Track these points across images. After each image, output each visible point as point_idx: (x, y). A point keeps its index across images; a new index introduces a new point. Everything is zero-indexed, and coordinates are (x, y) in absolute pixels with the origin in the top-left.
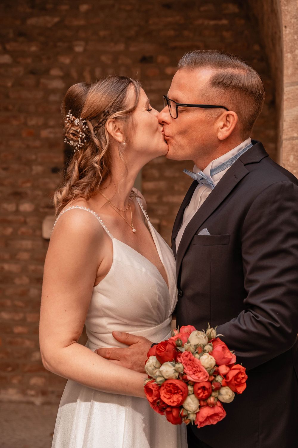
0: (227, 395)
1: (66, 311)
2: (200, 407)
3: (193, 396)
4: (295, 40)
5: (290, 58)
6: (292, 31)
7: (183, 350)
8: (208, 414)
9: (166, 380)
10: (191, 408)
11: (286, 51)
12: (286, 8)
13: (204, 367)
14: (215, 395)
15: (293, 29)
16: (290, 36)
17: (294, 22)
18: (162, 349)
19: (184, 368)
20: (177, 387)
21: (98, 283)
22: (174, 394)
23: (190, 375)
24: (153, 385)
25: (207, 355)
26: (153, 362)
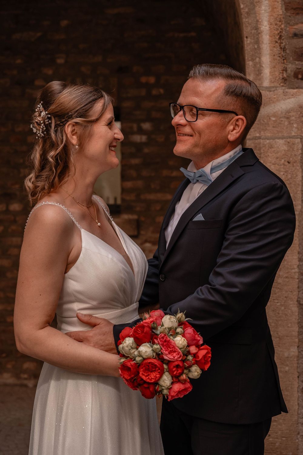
0: (196, 372)
1: (40, 295)
2: (172, 383)
3: (167, 373)
4: (255, 49)
5: (252, 65)
6: (253, 41)
7: (158, 332)
8: (180, 389)
9: (144, 359)
10: (166, 384)
11: (248, 59)
12: (247, 20)
13: (178, 347)
14: (186, 373)
15: (254, 39)
16: (251, 45)
17: (254, 33)
18: (139, 331)
19: (161, 349)
20: (156, 365)
21: (69, 270)
22: (152, 372)
23: (166, 355)
24: (132, 364)
25: (180, 337)
26: (129, 343)
